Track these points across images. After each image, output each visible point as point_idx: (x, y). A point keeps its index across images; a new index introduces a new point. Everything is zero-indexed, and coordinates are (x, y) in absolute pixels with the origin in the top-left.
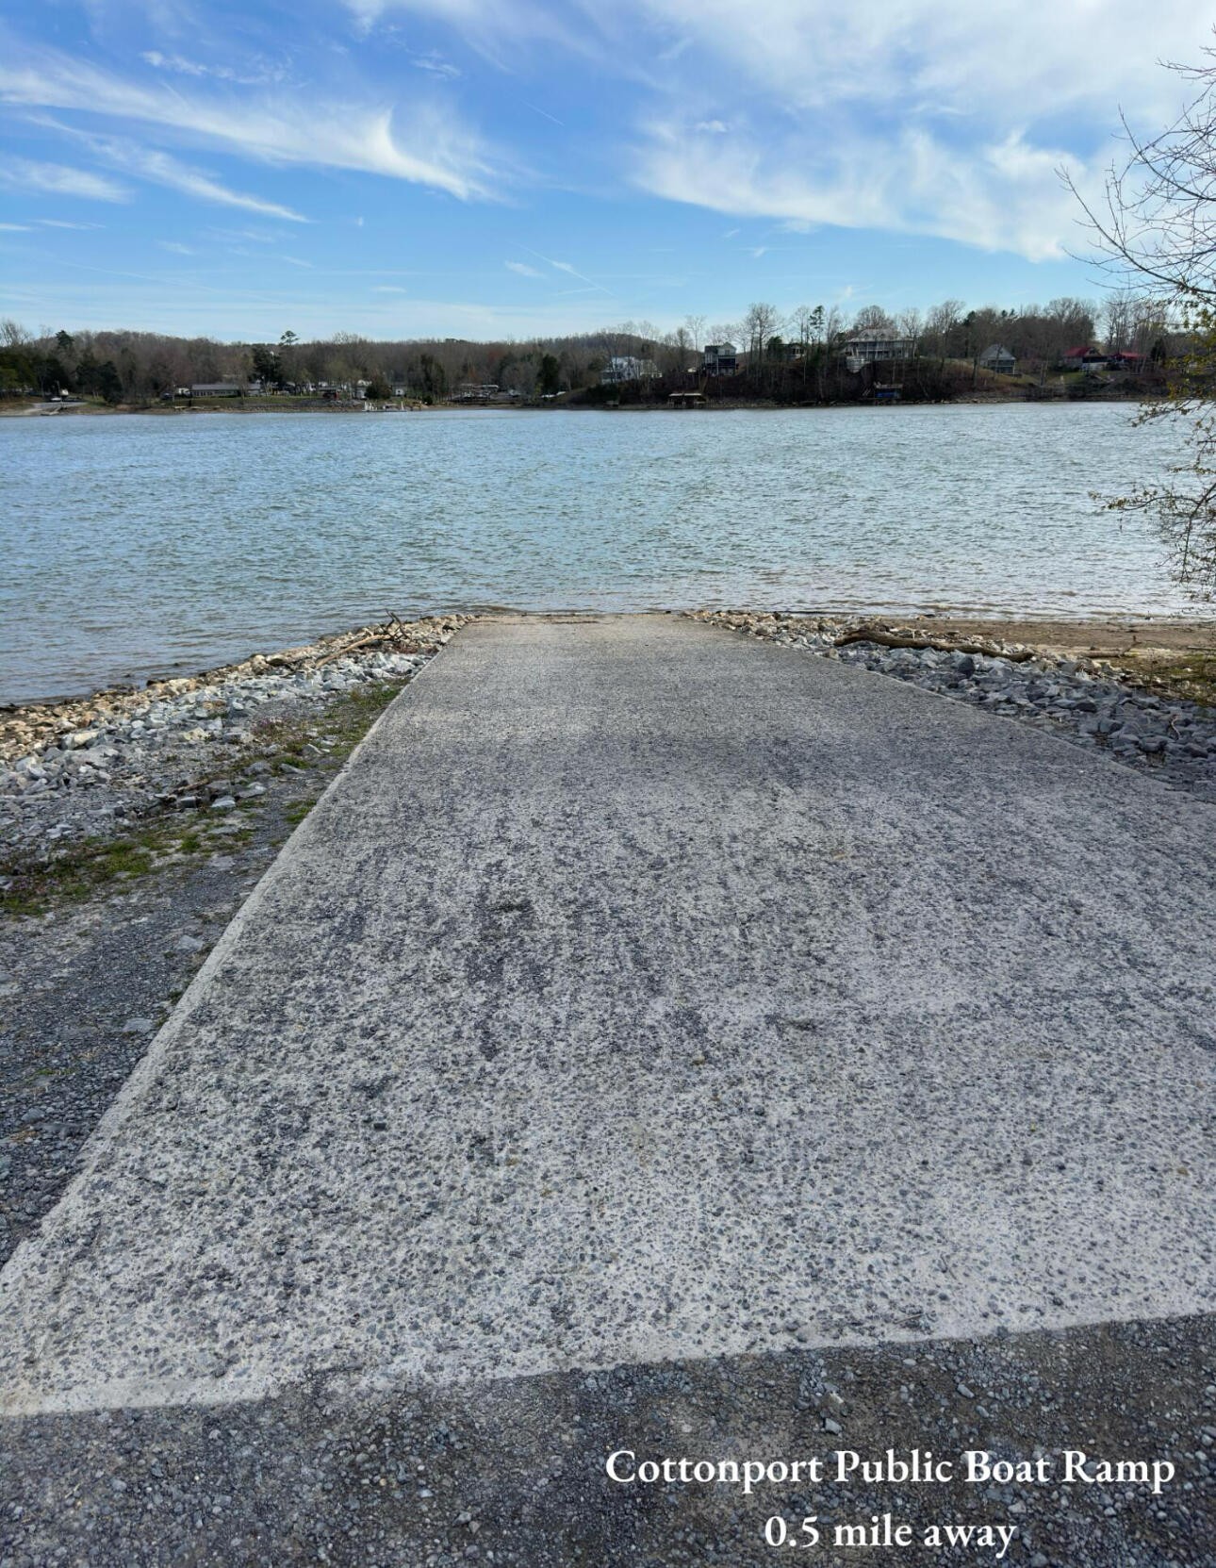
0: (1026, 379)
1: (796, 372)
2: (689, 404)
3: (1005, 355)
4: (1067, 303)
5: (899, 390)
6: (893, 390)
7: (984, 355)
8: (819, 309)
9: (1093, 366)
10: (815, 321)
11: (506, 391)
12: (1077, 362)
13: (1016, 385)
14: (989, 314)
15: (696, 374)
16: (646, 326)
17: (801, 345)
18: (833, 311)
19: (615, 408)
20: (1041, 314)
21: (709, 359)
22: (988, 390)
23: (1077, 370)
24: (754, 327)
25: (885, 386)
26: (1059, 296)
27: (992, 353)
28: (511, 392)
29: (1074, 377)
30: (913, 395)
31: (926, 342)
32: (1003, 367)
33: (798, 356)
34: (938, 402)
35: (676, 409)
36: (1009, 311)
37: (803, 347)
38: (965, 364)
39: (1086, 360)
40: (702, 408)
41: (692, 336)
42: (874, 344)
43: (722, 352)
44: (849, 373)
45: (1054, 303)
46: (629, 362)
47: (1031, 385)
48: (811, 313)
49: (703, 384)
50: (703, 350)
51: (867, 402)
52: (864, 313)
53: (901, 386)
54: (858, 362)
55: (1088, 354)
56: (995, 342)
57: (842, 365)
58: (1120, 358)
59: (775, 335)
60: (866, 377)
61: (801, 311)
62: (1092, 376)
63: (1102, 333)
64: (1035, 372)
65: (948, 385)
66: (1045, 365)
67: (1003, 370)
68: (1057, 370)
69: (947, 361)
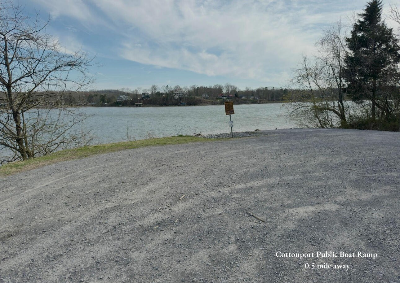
0: (211, 100)
1: (163, 99)
2: (140, 106)
3: (207, 96)
4: (217, 85)
5: (186, 103)
6: (185, 103)
7: (202, 96)
8: (168, 86)
9: (224, 98)
10: (167, 88)
11: (91, 103)
12: (221, 97)
13: (209, 102)
14: (202, 87)
15: (141, 99)
16: (128, 89)
17: (164, 93)
18: (170, 87)
19: (121, 106)
20: (213, 87)
21: (143, 96)
22: (205, 103)
23: (221, 99)
24: (153, 89)
25: (183, 102)
26: (216, 84)
27: (204, 95)
28: (92, 103)
29: (221, 100)
30: (189, 104)
31: (190, 93)
32: (207, 98)
33: (163, 96)
34: (194, 105)
35: (136, 107)
36: (206, 87)
37: (164, 94)
38: (199, 98)
39: (223, 97)
40: (143, 106)
41: (139, 91)
42: (180, 93)
43: (146, 95)
44: (175, 99)
45: (215, 85)
46: (124, 96)
47: (213, 102)
48: (166, 87)
49: (142, 101)
50: (141, 94)
51: (180, 105)
52: (176, 87)
53: (186, 102)
54: (176, 97)
55: (223, 96)
56: (205, 93)
57: (173, 98)
58: (229, 96)
59: (158, 91)
60: (179, 100)
61: (164, 86)
62: (224, 100)
63: (224, 91)
64: (213, 99)
65: (196, 102)
66: (215, 98)
67: (206, 99)
68: (217, 99)
69: (195, 97)
